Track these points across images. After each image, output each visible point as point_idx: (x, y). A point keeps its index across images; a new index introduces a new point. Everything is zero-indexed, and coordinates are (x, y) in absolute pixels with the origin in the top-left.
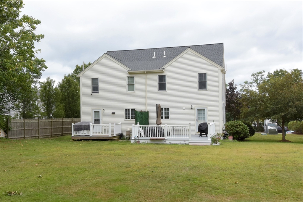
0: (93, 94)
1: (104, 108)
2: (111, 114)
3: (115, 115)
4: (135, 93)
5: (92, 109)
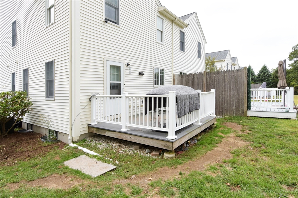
2: (138, 74)
3: (143, 77)
4: (164, 45)
5: (105, 59)
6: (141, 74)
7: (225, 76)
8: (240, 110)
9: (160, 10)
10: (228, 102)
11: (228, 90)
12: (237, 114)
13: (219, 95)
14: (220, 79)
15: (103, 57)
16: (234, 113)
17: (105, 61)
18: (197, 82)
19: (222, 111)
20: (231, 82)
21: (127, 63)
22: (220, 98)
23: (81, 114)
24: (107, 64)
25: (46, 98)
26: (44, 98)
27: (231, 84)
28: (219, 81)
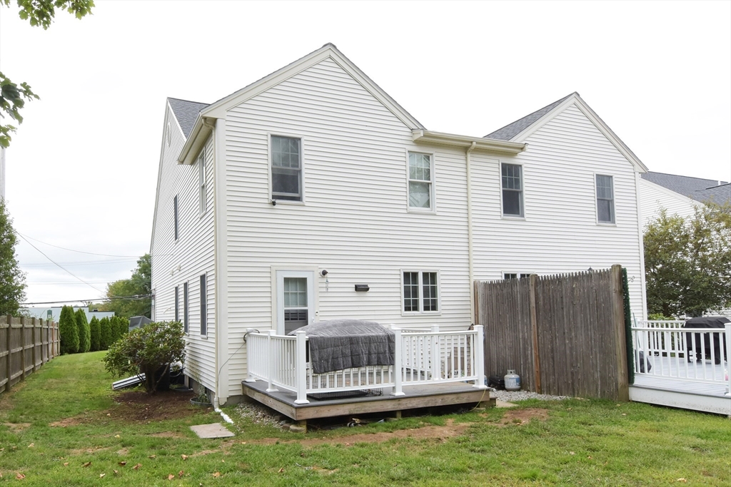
0: (277, 201)
1: (324, 267)
2: (354, 290)
3: (367, 294)
4: (435, 215)
5: (274, 269)
6: (361, 289)
7: (573, 289)
8: (609, 384)
9: (416, 137)
10: (583, 360)
11: (581, 327)
12: (603, 393)
13: (565, 339)
14: (564, 297)
15: (269, 265)
16: (597, 390)
17: (273, 273)
18: (519, 302)
19: (573, 383)
20: (587, 305)
21: (322, 270)
22: (567, 348)
23: (230, 362)
24: (276, 276)
25: (202, 334)
26: (199, 334)
27: (588, 311)
28: (562, 302)
